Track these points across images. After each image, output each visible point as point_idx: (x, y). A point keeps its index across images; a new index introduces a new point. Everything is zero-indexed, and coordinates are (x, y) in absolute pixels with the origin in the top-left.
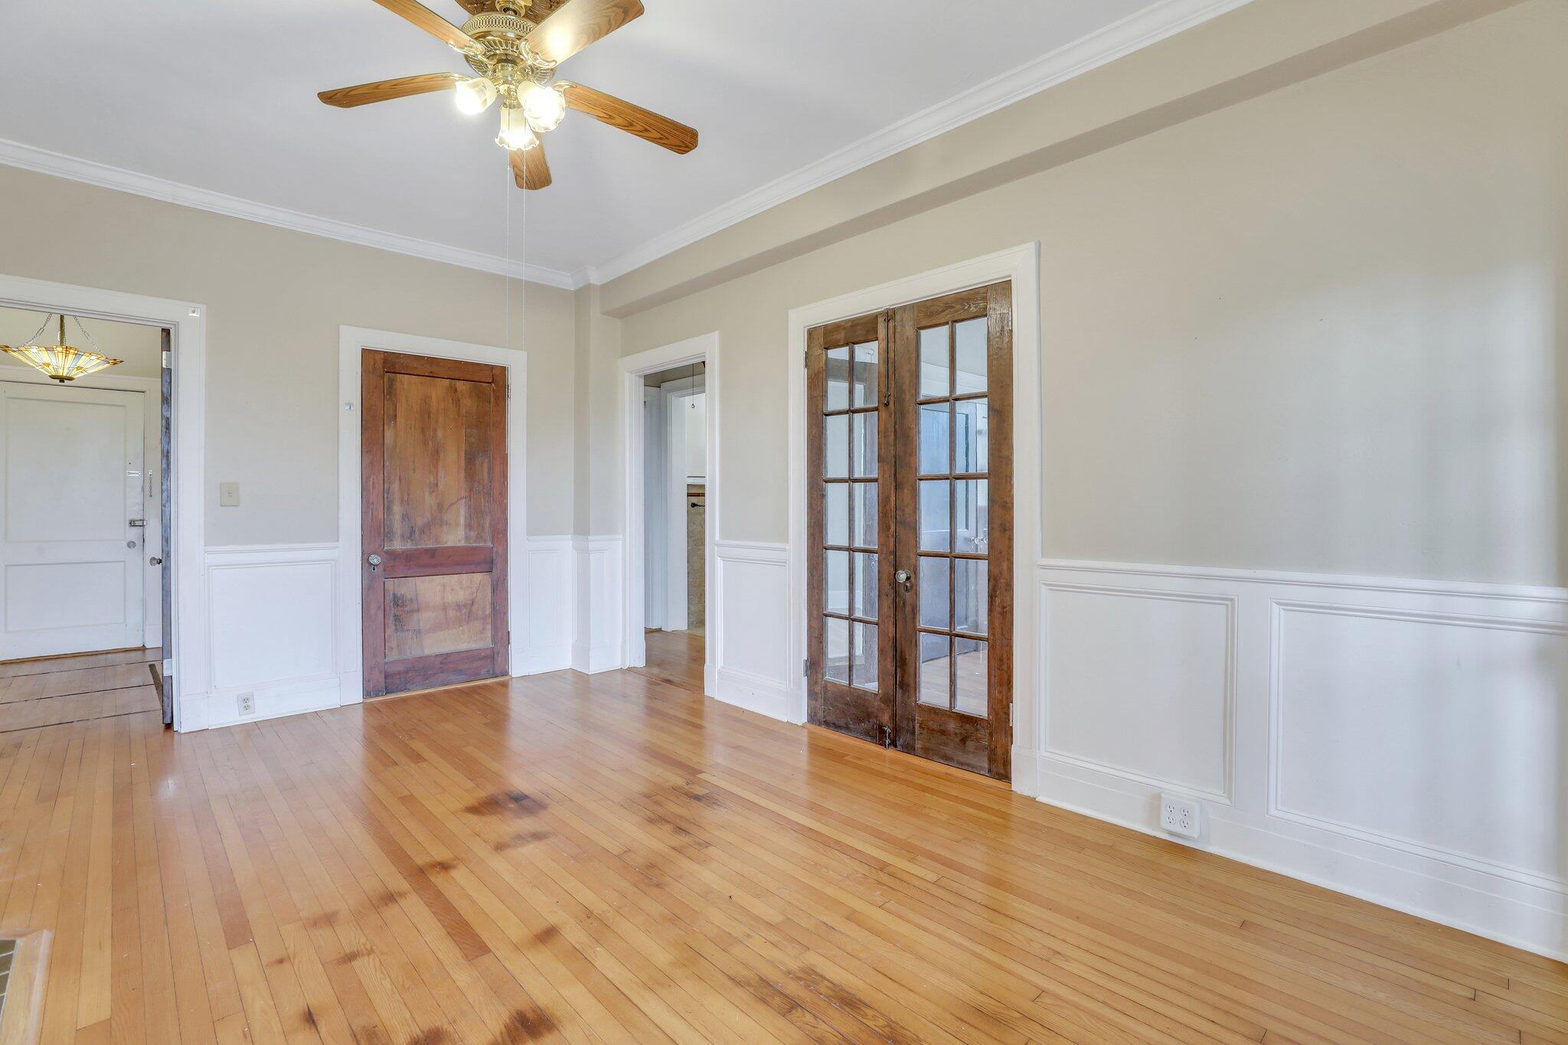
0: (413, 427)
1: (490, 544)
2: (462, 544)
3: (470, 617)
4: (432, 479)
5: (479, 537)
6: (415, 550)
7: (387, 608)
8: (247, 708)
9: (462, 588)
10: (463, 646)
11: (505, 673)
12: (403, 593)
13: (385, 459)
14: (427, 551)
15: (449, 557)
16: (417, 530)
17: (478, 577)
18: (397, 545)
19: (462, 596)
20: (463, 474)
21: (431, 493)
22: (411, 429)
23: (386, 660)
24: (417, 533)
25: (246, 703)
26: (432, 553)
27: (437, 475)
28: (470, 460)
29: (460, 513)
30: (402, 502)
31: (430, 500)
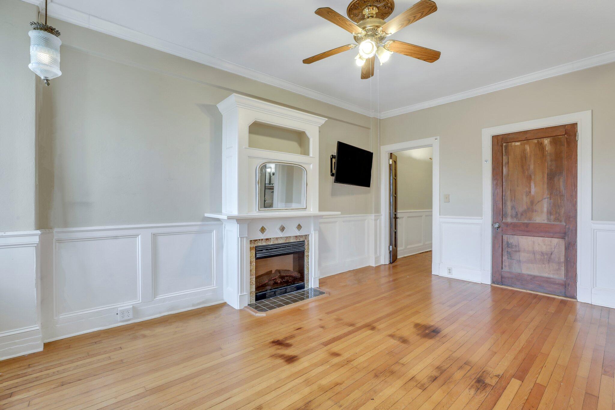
0: (517, 166)
1: (564, 223)
2: (546, 222)
3: (550, 260)
4: (527, 189)
5: (556, 219)
6: (518, 223)
7: (504, 247)
8: (450, 272)
9: (545, 245)
10: (546, 275)
11: (574, 297)
12: (512, 242)
13: (504, 181)
14: (524, 224)
15: (537, 228)
16: (519, 213)
17: (555, 241)
18: (509, 220)
19: (544, 249)
20: (546, 186)
21: (527, 196)
22: (516, 167)
23: (502, 270)
24: (519, 215)
25: (450, 271)
26: (527, 225)
27: (530, 188)
28: (552, 177)
29: (545, 206)
30: (511, 200)
31: (526, 200)
